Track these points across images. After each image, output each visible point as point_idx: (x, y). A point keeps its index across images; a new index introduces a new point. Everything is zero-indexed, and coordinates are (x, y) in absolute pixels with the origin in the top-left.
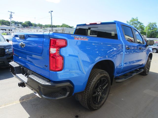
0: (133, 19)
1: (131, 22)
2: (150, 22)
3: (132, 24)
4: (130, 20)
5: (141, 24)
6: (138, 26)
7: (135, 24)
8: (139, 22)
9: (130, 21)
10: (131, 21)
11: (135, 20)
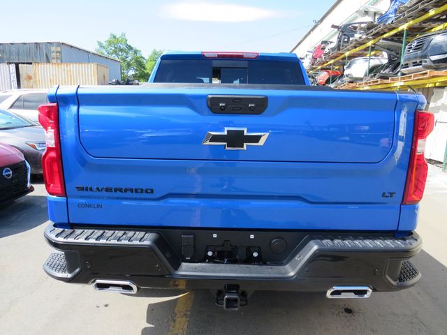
0: (114, 37)
1: (110, 45)
2: (154, 50)
3: (115, 52)
4: (107, 39)
5: (136, 52)
6: (130, 58)
7: (122, 50)
8: (129, 46)
9: (107, 44)
10: (110, 43)
11: (121, 42)
